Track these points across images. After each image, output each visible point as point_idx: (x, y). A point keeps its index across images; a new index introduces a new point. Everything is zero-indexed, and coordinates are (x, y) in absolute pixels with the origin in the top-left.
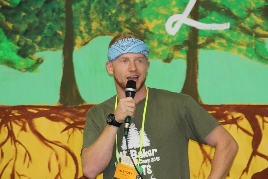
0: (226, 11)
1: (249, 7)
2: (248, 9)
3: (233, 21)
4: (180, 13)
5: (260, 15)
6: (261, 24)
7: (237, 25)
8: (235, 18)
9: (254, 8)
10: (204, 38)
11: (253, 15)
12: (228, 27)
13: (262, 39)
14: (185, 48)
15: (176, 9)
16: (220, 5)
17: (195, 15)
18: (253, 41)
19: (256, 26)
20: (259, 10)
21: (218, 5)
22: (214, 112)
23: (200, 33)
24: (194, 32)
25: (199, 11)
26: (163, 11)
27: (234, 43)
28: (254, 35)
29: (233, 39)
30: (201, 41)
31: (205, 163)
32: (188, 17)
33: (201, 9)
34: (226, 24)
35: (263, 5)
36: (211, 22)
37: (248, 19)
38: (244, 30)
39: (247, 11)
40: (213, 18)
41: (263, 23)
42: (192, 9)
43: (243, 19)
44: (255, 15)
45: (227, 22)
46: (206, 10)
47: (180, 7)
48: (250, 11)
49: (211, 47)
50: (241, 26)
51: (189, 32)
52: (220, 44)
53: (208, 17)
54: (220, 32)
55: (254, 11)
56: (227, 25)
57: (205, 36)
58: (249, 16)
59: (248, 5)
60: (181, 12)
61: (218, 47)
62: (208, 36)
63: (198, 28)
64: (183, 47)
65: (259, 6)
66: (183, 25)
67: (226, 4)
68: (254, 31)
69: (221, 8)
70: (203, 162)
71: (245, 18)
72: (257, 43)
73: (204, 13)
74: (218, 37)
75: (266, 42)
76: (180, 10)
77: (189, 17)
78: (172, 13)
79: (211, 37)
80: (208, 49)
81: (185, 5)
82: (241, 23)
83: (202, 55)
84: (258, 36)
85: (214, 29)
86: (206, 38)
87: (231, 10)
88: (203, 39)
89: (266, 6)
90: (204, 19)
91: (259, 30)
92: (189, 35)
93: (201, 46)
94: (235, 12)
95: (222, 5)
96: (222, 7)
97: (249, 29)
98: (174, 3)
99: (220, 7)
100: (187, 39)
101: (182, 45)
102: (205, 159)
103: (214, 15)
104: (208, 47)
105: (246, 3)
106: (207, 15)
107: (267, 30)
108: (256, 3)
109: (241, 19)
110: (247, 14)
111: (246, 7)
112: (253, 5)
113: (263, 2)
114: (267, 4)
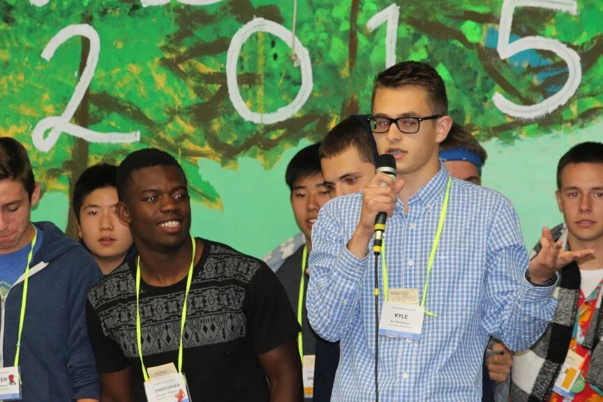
0: (133, 111)
1: (172, 107)
2: (170, 108)
3: (144, 127)
4: (57, 115)
5: (189, 119)
6: (192, 135)
7: (153, 136)
8: (149, 123)
9: (179, 107)
10: (97, 156)
11: (178, 119)
12: (138, 139)
13: (192, 160)
14: (66, 174)
15: (50, 108)
16: (123, 102)
17: (82, 118)
19: (185, 137)
20: (188, 111)
21: (120, 102)
23: (91, 148)
24: (82, 146)
25: (90, 111)
26: (27, 111)
28: (180, 152)
32: (70, 122)
33: (92, 108)
34: (134, 133)
35: (195, 102)
36: (110, 129)
37: (170, 126)
38: (163, 143)
39: (167, 113)
40: (113, 124)
41: (195, 133)
42: (78, 108)
43: (162, 126)
44: (182, 119)
45: (136, 131)
46: (100, 110)
47: (58, 106)
48: (173, 113)
50: (159, 136)
51: (73, 147)
53: (105, 122)
54: (124, 147)
55: (179, 113)
56: (136, 136)
57: (100, 154)
58: (171, 120)
59: (170, 103)
60: (59, 112)
62: (104, 154)
63: (88, 139)
64: (63, 172)
65: (187, 104)
66: (63, 134)
67: (133, 100)
68: (180, 146)
69: (126, 108)
71: (166, 124)
72: (186, 165)
73: (98, 114)
74: (120, 155)
75: (199, 164)
76: (57, 109)
77: (74, 121)
78: (44, 115)
79: (109, 156)
81: (65, 101)
82: (158, 132)
84: (186, 154)
85: (114, 142)
86: (101, 157)
87: (141, 110)
88: (96, 158)
89: (198, 105)
90: (99, 125)
91: (188, 145)
92: (73, 152)
94: (148, 113)
95: (126, 102)
96: (127, 105)
97: (172, 142)
98: (46, 97)
99: (124, 104)
100: (70, 158)
101: (60, 168)
103: (115, 119)
105: (166, 98)
106: (102, 118)
107: (202, 145)
108: (183, 100)
109: (159, 125)
110: (169, 117)
111: (166, 106)
112: (179, 103)
113: (193, 98)
114: (200, 101)
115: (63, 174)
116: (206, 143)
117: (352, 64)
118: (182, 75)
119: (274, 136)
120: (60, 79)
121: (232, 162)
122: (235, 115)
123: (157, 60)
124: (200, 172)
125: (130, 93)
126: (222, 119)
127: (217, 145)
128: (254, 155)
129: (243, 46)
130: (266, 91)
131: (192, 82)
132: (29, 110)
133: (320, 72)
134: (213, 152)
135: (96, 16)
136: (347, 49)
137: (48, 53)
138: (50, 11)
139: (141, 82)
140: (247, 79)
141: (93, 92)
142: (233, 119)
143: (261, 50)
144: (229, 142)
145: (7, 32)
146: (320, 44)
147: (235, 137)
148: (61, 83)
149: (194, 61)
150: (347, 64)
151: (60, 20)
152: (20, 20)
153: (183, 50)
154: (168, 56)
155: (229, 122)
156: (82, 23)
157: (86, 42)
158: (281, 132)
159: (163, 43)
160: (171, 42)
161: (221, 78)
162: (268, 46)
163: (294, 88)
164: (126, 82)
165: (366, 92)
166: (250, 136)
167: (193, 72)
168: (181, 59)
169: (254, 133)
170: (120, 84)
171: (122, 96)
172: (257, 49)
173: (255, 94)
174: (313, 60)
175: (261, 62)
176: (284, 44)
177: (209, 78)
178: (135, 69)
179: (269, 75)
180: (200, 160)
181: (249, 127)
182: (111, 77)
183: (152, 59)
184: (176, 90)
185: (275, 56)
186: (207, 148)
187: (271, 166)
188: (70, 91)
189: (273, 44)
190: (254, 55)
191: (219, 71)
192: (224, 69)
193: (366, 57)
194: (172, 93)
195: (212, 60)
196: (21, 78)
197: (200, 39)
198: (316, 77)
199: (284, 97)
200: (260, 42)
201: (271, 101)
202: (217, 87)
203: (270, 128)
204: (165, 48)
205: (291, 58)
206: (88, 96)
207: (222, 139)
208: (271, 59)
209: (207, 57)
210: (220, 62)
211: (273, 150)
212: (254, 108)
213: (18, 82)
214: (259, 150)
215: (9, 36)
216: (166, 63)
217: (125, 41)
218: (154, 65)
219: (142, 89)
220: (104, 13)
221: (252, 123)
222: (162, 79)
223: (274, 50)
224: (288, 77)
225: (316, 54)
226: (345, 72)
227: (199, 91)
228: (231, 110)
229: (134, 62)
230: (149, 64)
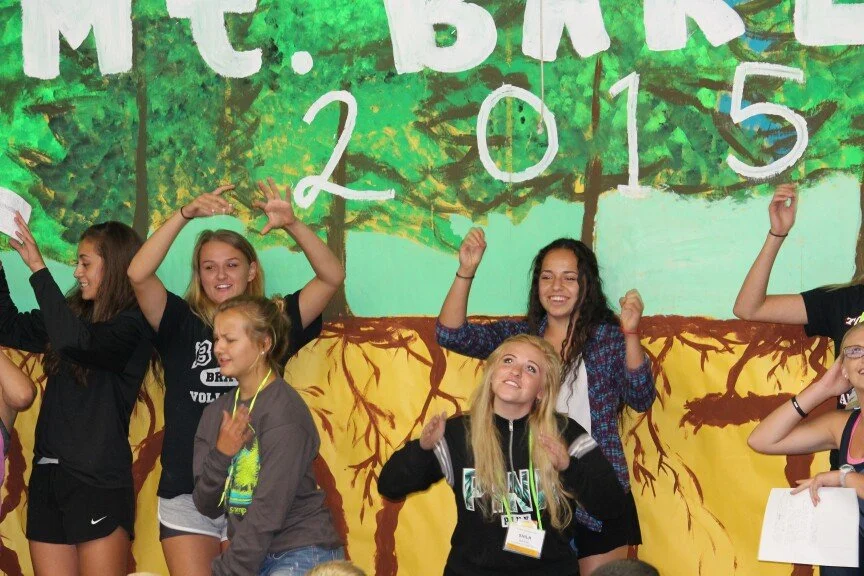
0: (388, 171)
1: (425, 167)
2: (423, 168)
3: (399, 186)
4: (316, 174)
5: (441, 178)
6: (444, 192)
7: (407, 193)
8: (403, 181)
9: (432, 167)
10: (354, 212)
11: (430, 178)
12: (393, 196)
13: (445, 216)
14: (325, 229)
15: (310, 168)
16: (379, 162)
17: (340, 177)
18: (432, 218)
19: (436, 194)
20: (440, 170)
21: (376, 162)
22: (371, 328)
23: (348, 205)
24: (339, 203)
25: (347, 171)
26: (289, 171)
27: (402, 220)
28: (433, 209)
29: (402, 216)
30: (350, 218)
31: (357, 409)
32: (329, 180)
33: (349, 168)
34: (389, 191)
35: (446, 162)
36: (366, 188)
37: (423, 184)
38: (416, 200)
39: (421, 172)
40: (369, 183)
41: (447, 191)
42: (336, 167)
43: (415, 184)
44: (434, 178)
45: (391, 189)
46: (357, 169)
47: (318, 166)
48: (426, 172)
49: (366, 227)
50: (413, 194)
51: (331, 203)
52: (380, 222)
53: (361, 181)
54: (380, 204)
55: (432, 172)
56: (390, 193)
57: (356, 210)
58: (424, 179)
59: (423, 163)
60: (318, 172)
61: (378, 227)
62: (361, 210)
63: (346, 197)
64: (322, 227)
65: (440, 164)
66: (323, 192)
67: (389, 160)
68: (433, 203)
69: (381, 167)
70: (354, 408)
71: (419, 182)
72: (438, 221)
73: (355, 174)
74: (376, 212)
75: (450, 220)
76: (317, 169)
78: (305, 174)
79: (365, 212)
80: (361, 230)
81: (324, 161)
82: (412, 190)
83: (352, 239)
84: (439, 210)
85: (370, 199)
86: (357, 214)
87: (396, 169)
88: (353, 214)
89: (450, 164)
90: (355, 183)
91: (440, 201)
92: (331, 208)
93: (349, 226)
94: (402, 172)
95: (382, 162)
96: (383, 165)
97: (425, 199)
98: (307, 157)
99: (380, 164)
100: (328, 214)
101: (319, 224)
102: (356, 402)
103: (371, 178)
104: (361, 226)
105: (419, 159)
106: (359, 177)
107: (454, 202)
108: (436, 160)
109: (413, 184)
110: (422, 176)
111: (420, 165)
112: (431, 163)
113: (445, 158)
114: (452, 161)
115: (322, 229)
116: (457, 200)
117: (594, 128)
118: (435, 137)
119: (522, 194)
120: (320, 142)
121: (482, 217)
122: (485, 174)
123: (411, 123)
124: (452, 226)
125: (386, 154)
126: (472, 177)
127: (468, 202)
128: (503, 212)
129: (492, 110)
130: (514, 152)
131: (444, 144)
132: (291, 169)
133: (566, 134)
134: (464, 208)
135: (354, 83)
136: (590, 113)
137: (309, 118)
138: (312, 79)
139: (396, 144)
140: (497, 141)
141: (351, 153)
142: (483, 178)
143: (509, 114)
144: (480, 199)
145: (272, 98)
146: (566, 109)
147: (485, 195)
148: (320, 145)
149: (446, 124)
150: (591, 128)
151: (321, 87)
152: (284, 87)
153: (435, 114)
154: (421, 119)
155: (479, 181)
156: (341, 89)
157: (344, 107)
158: (528, 190)
159: (416, 107)
160: (424, 107)
161: (472, 140)
162: (517, 109)
163: (540, 150)
164: (381, 143)
165: (608, 153)
166: (499, 194)
167: (445, 135)
168: (434, 123)
169: (503, 191)
170: (375, 146)
171: (378, 156)
172: (505, 114)
173: (504, 155)
174: (558, 123)
175: (509, 124)
176: (531, 109)
177: (460, 140)
178: (390, 131)
179: (516, 137)
180: (452, 216)
181: (499, 186)
182: (367, 139)
183: (406, 122)
184: (429, 153)
185: (523, 120)
186: (458, 205)
187: (519, 222)
188: (329, 152)
189: (521, 109)
190: (503, 119)
191: (469, 133)
192: (474, 132)
193: (608, 121)
194: (425, 154)
195: (463, 123)
196: (284, 140)
197: (451, 104)
198: (561, 138)
199: (531, 158)
200: (508, 107)
201: (519, 162)
202: (468, 148)
203: (518, 187)
204: (419, 113)
205: (537, 121)
206: (345, 157)
207: (472, 196)
208: (519, 122)
209: (458, 121)
210: (470, 125)
211: (520, 208)
212: (503, 168)
213: (282, 144)
214: (508, 207)
215: (274, 102)
216: (419, 126)
217: (381, 106)
218: (408, 127)
219: (396, 150)
220: (361, 80)
221: (501, 181)
222: (415, 140)
223: (522, 115)
224: (535, 139)
225: (561, 118)
226: (588, 135)
227: (450, 152)
228: (481, 169)
229: (389, 125)
230: (404, 128)
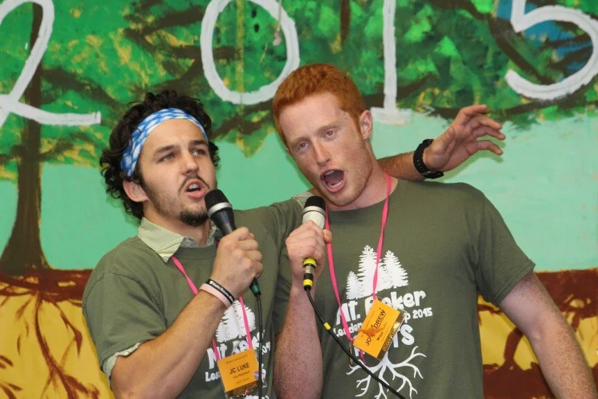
0: (92, 89)
1: (139, 86)
2: (136, 86)
3: (106, 108)
4: (3, 93)
7: (116, 117)
8: (111, 103)
9: (146, 85)
10: (51, 140)
12: (98, 121)
14: (15, 161)
16: (81, 78)
17: (33, 96)
20: (157, 89)
21: (78, 79)
22: (72, 283)
23: (44, 132)
24: (33, 129)
25: (42, 89)
30: (46, 147)
31: (51, 383)
32: (20, 101)
33: (45, 85)
34: (94, 114)
35: (164, 79)
36: (65, 110)
39: (132, 91)
40: (69, 103)
42: (29, 85)
43: (126, 106)
45: (96, 111)
46: (54, 87)
47: (5, 82)
48: (139, 91)
49: (66, 158)
51: (22, 130)
52: (83, 153)
53: (60, 102)
54: (82, 129)
56: (96, 117)
57: (54, 138)
58: (137, 99)
59: (136, 79)
60: (6, 90)
61: (80, 159)
62: (59, 137)
63: (41, 121)
64: (12, 158)
65: (155, 81)
66: (12, 115)
67: (94, 77)
69: (84, 85)
70: (49, 382)
73: (52, 92)
74: (78, 139)
76: (5, 86)
77: (23, 101)
79: (64, 140)
80: (61, 162)
81: (14, 77)
83: (48, 172)
85: (71, 124)
86: (55, 142)
87: (103, 88)
88: (49, 142)
89: (168, 82)
90: (52, 105)
92: (23, 135)
93: (47, 157)
94: (110, 91)
95: (85, 79)
96: (86, 82)
99: (83, 81)
100: (19, 142)
101: (8, 154)
102: (52, 374)
103: (71, 98)
104: (60, 158)
105: (131, 75)
106: (57, 96)
108: (151, 76)
109: (123, 105)
110: (134, 96)
111: (131, 83)
112: (146, 81)
113: (162, 74)
114: (171, 78)
115: (11, 161)
117: (344, 37)
118: (149, 49)
119: (255, 119)
120: (8, 52)
122: (211, 94)
123: (121, 31)
125: (90, 68)
128: (233, 140)
129: (220, 15)
130: (247, 67)
131: (161, 57)
133: (309, 46)
136: (338, 19)
139: (102, 56)
140: (224, 54)
141: (46, 67)
142: (209, 98)
143: (240, 20)
146: (308, 14)
148: (9, 57)
149: (163, 33)
150: (339, 37)
153: (150, 19)
154: (133, 26)
157: (38, 10)
158: (263, 114)
159: (127, 11)
160: (137, 10)
161: (195, 51)
162: (249, 16)
163: (278, 64)
164: (84, 55)
165: (360, 68)
166: (228, 119)
167: (163, 45)
168: (148, 30)
169: (233, 115)
170: (77, 59)
171: (80, 71)
172: (236, 20)
173: (233, 70)
174: (299, 32)
175: (240, 34)
176: (266, 14)
177: (181, 52)
178: (94, 40)
179: (249, 49)
181: (227, 109)
182: (67, 50)
183: (115, 29)
184: (142, 66)
185: (257, 28)
187: (252, 152)
188: (19, 66)
189: (254, 14)
190: (232, 26)
191: (192, 43)
192: (198, 42)
193: (360, 28)
194: (138, 69)
195: (184, 31)
197: (170, 7)
198: (302, 51)
199: (267, 75)
200: (239, 11)
201: (252, 79)
202: (190, 62)
203: (250, 110)
204: (130, 18)
205: (273, 28)
206: (40, 72)
208: (252, 31)
209: (178, 28)
210: (194, 34)
211: (254, 134)
212: (233, 87)
214: (238, 134)
216: (131, 35)
217: (84, 9)
218: (117, 36)
219: (103, 64)
221: (231, 104)
222: (125, 52)
223: (256, 21)
224: (271, 51)
225: (303, 25)
226: (336, 46)
227: (168, 66)
228: (206, 88)
229: (94, 33)
230: (112, 36)
